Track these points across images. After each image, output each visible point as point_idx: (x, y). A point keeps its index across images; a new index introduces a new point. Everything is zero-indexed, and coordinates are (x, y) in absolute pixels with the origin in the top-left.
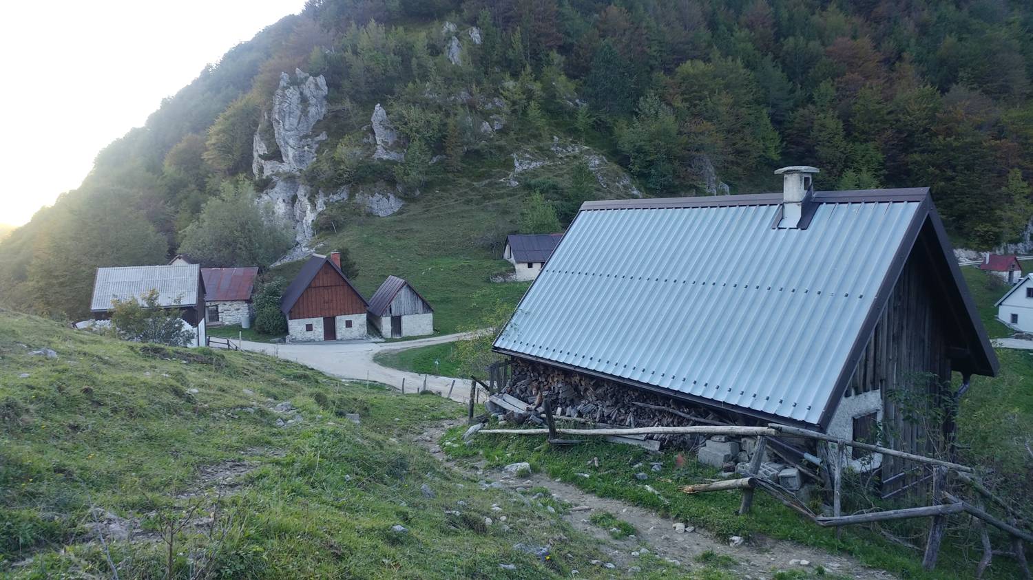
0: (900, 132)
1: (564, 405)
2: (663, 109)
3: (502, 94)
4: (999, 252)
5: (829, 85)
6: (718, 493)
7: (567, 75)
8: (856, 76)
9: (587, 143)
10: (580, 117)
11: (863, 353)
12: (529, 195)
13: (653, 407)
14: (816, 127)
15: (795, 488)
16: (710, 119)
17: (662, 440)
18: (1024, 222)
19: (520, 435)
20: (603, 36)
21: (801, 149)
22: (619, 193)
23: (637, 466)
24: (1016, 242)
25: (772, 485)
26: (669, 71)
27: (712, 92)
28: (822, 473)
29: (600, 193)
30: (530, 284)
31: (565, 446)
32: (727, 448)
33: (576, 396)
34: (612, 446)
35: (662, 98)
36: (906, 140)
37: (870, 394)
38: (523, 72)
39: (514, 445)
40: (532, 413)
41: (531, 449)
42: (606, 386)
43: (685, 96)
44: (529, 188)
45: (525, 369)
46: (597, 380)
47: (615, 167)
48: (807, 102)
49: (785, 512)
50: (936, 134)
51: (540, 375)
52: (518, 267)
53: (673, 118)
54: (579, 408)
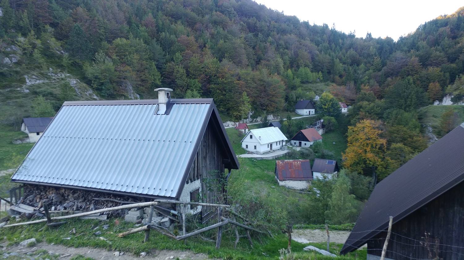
0: (206, 75)
1: (56, 205)
2: (107, 59)
3: (17, 44)
4: (241, 122)
5: (179, 54)
6: (135, 234)
7: (56, 38)
8: (189, 51)
9: (69, 72)
10: (64, 59)
11: (193, 165)
12: (36, 97)
13: (103, 199)
14: (175, 71)
15: (167, 226)
16: (129, 65)
17: (108, 214)
18: (248, 111)
19: (30, 224)
20: (75, 22)
21: (170, 80)
22: (87, 97)
23: (96, 229)
24: (246, 118)
25: (157, 227)
26: (110, 42)
27: (130, 53)
28: (179, 218)
29: (77, 97)
30: (35, 144)
31: (57, 226)
32: (138, 213)
33: (63, 199)
34: (83, 221)
35: (107, 54)
36: (209, 80)
37: (196, 181)
38: (29, 34)
39: (27, 230)
40: (37, 212)
41: (37, 231)
42: (79, 192)
43: (118, 54)
44: (36, 93)
45: (32, 189)
46: (74, 190)
47: (85, 85)
48: (171, 60)
49: (164, 238)
50: (218, 77)
51: (41, 191)
52: (30, 135)
53: (112, 63)
54: (65, 205)
